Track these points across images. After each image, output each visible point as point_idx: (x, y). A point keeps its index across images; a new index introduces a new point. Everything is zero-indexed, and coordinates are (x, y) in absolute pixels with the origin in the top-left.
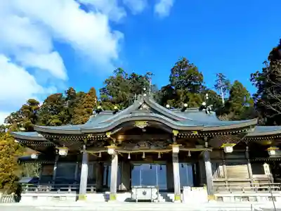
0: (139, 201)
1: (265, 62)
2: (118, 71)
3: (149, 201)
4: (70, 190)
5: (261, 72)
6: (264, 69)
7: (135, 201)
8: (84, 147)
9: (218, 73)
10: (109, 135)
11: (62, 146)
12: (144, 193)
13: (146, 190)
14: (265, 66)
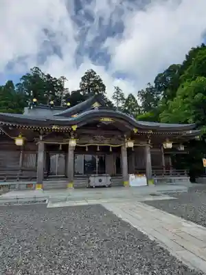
0: (96, 187)
1: (149, 83)
2: (34, 70)
3: (104, 187)
4: (18, 179)
5: (145, 90)
6: (147, 89)
7: (92, 187)
8: (41, 138)
9: (116, 86)
11: (17, 136)
12: (100, 181)
13: (101, 178)
14: (149, 87)
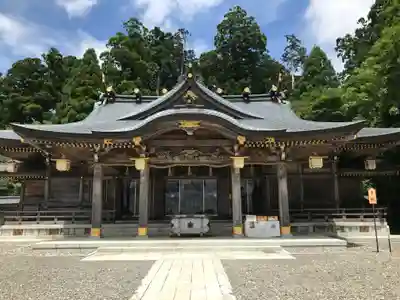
0: (183, 235)
1: (362, 20)
2: (130, 24)
4: (73, 220)
5: (353, 35)
6: (357, 31)
7: (176, 236)
8: (96, 157)
9: (289, 34)
10: (137, 141)
11: (60, 157)
12: (190, 225)
13: (193, 221)
14: (360, 27)
